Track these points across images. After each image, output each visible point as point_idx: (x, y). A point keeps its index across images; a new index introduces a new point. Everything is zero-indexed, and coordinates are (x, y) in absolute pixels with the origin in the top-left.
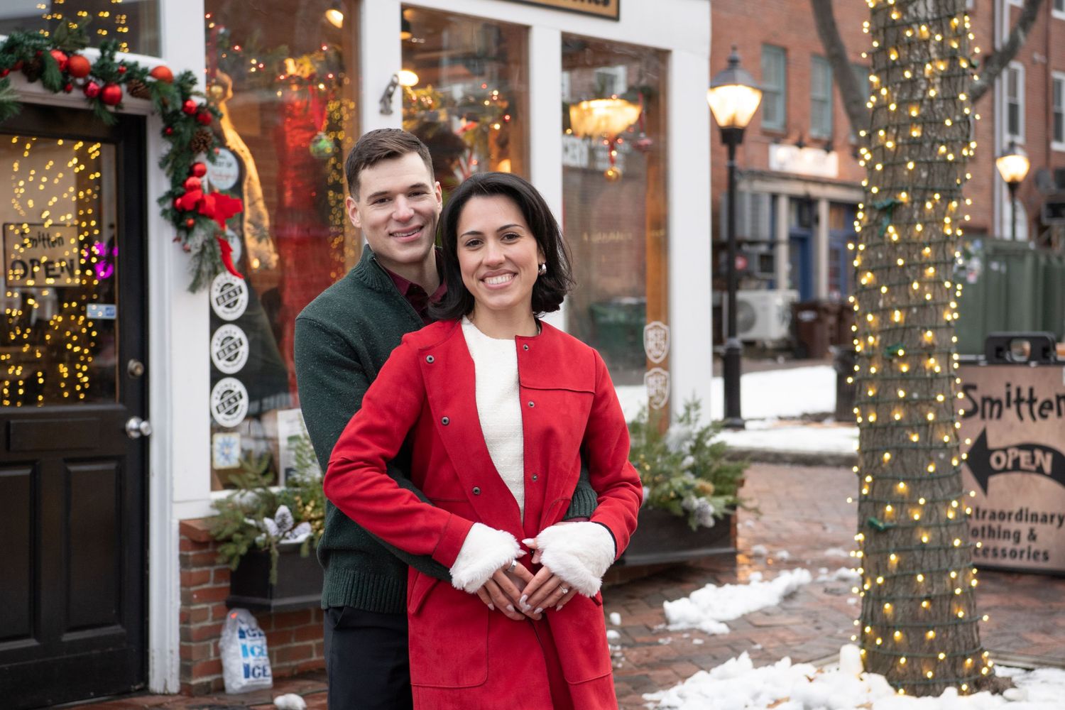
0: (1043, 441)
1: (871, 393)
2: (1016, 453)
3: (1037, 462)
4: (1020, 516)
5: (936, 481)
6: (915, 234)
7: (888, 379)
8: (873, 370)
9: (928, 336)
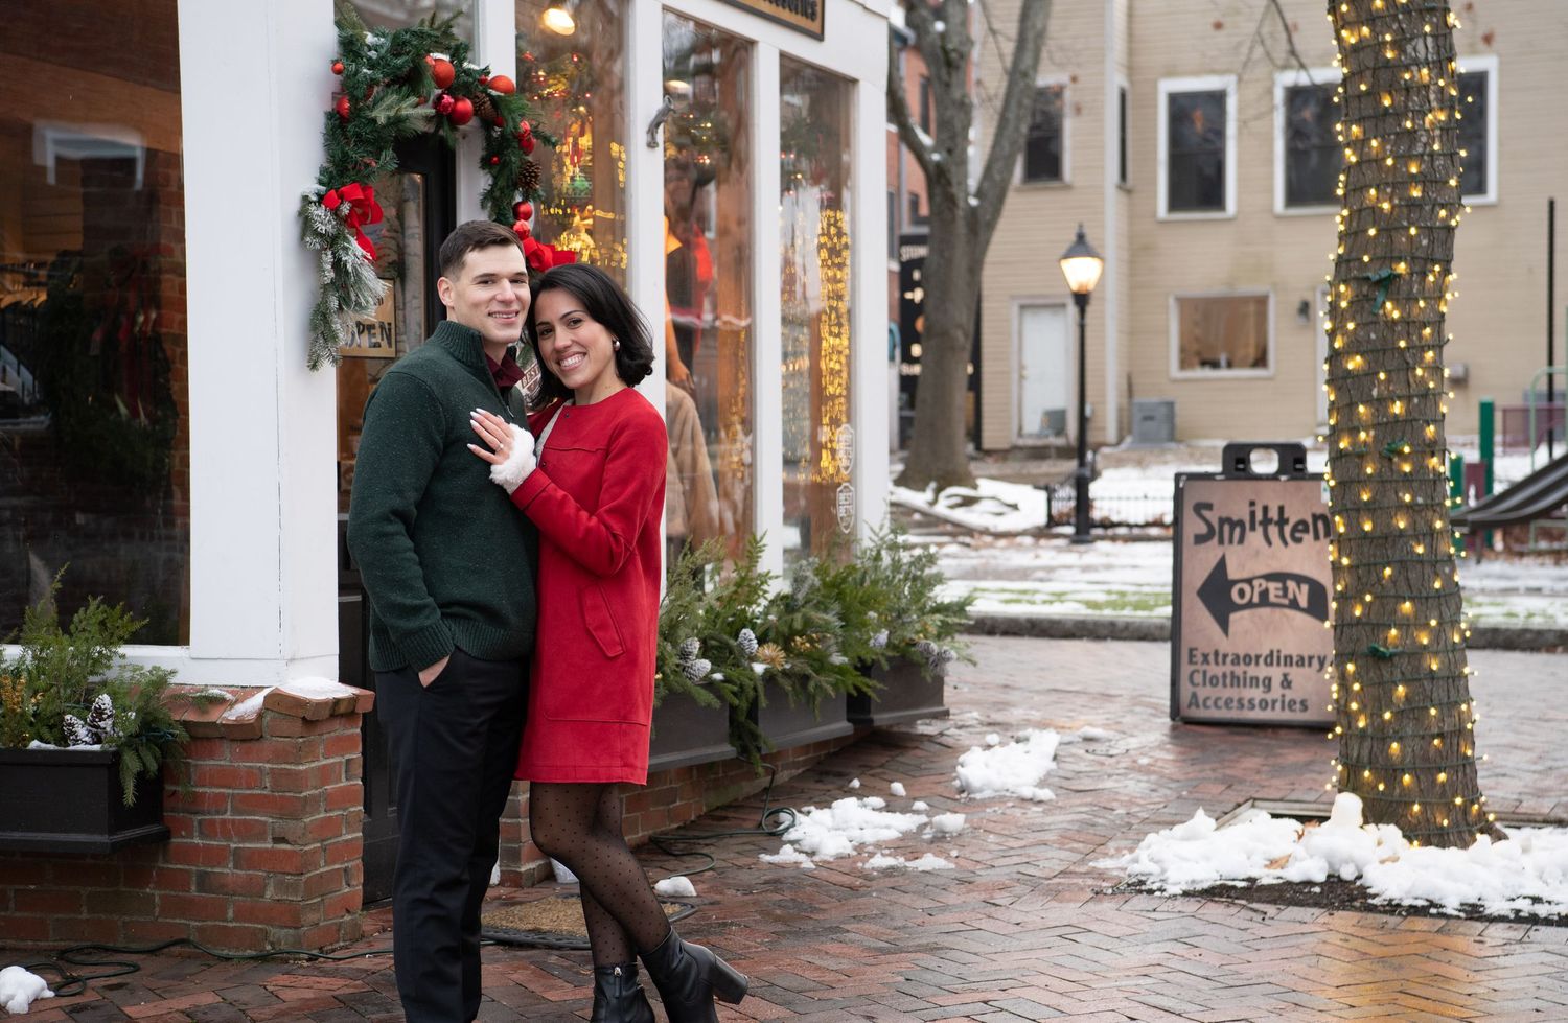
0: (1296, 570)
1: (1365, 497)
2: (1264, 584)
3: (1291, 595)
4: (1271, 659)
5: (1442, 600)
6: (1415, 311)
7: (1388, 481)
8: (1369, 471)
9: (1431, 430)
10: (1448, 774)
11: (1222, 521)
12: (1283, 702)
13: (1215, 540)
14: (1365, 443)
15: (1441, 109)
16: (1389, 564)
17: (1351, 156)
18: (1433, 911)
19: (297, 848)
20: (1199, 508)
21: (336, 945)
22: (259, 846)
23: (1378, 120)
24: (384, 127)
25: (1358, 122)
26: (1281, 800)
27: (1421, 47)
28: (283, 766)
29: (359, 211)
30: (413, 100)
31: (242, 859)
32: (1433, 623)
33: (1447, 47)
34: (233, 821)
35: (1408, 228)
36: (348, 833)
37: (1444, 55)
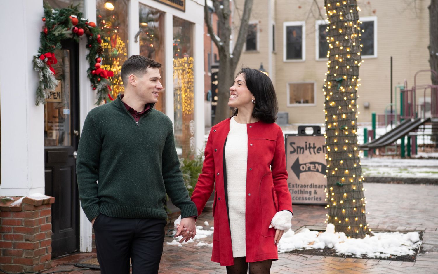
0: (318, 161)
1: (335, 141)
2: (309, 165)
3: (317, 168)
4: (311, 186)
5: (356, 170)
6: (349, 90)
7: (342, 137)
8: (336, 134)
9: (353, 122)
10: (358, 218)
11: (298, 147)
12: (315, 198)
13: (296, 153)
14: (335, 126)
15: (355, 33)
16: (342, 160)
17: (331, 46)
18: (353, 256)
19: (32, 242)
20: (292, 144)
21: (43, 270)
22: (21, 242)
23: (338, 37)
24: (57, 36)
25: (333, 37)
26: (313, 226)
27: (350, 16)
28: (28, 219)
29: (50, 60)
30: (66, 29)
31: (16, 246)
32: (354, 176)
33: (357, 17)
34: (13, 235)
35: (346, 66)
36: (47, 238)
37: (356, 18)
